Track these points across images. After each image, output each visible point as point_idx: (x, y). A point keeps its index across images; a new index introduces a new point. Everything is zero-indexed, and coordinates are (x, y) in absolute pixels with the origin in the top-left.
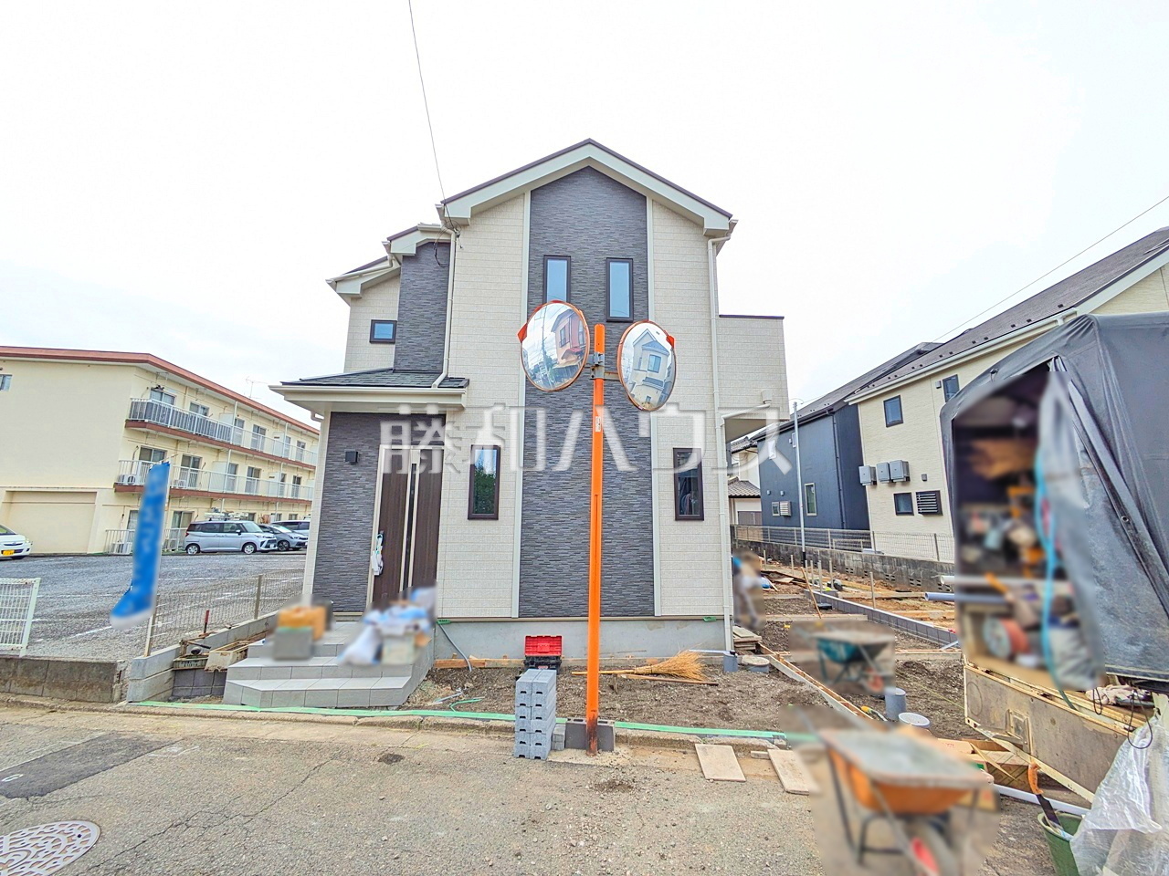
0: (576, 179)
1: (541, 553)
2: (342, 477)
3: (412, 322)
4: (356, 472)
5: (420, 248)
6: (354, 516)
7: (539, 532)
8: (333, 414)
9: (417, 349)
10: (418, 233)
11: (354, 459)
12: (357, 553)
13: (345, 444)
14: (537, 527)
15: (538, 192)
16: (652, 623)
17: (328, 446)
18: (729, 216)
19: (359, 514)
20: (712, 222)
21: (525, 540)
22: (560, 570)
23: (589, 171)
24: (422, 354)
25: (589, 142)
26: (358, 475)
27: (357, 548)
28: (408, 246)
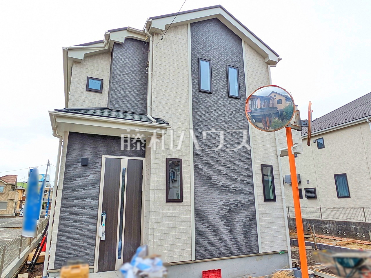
0: (210, 22)
1: (205, 221)
2: (77, 175)
3: (121, 82)
4: (87, 172)
5: (127, 39)
6: (85, 201)
7: (203, 209)
8: (71, 134)
9: (124, 98)
10: (126, 31)
11: (85, 163)
12: (87, 226)
13: (79, 154)
14: (202, 206)
15: (195, 24)
16: (258, 258)
17: (67, 154)
18: (278, 56)
19: (89, 200)
20: (272, 57)
21: (197, 214)
22: (215, 230)
23: (217, 20)
24: (127, 102)
25: (220, 7)
26: (88, 174)
27: (87, 222)
28: (120, 38)
